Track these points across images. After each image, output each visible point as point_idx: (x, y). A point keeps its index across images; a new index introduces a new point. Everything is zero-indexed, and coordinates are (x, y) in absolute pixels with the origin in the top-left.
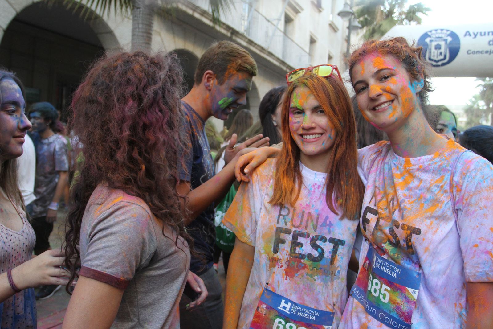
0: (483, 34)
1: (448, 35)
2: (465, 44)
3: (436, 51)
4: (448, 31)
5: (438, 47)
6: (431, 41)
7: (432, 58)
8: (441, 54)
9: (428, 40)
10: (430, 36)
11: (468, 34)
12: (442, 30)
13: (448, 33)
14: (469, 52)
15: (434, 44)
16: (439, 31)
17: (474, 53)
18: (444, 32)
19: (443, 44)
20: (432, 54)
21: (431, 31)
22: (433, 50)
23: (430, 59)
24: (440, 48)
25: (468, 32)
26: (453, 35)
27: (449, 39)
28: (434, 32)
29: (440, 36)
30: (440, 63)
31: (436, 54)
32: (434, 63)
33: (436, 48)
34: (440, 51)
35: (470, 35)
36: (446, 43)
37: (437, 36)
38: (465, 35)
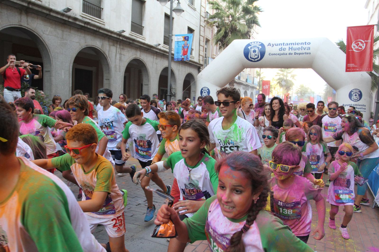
0: (277, 45)
1: (260, 45)
2: (268, 50)
3: (253, 53)
4: (260, 43)
5: (254, 51)
6: (251, 48)
7: (252, 57)
8: (256, 55)
9: (249, 47)
10: (251, 45)
11: (269, 44)
12: (257, 42)
13: (260, 44)
14: (270, 54)
15: (252, 49)
16: (256, 43)
17: (272, 54)
18: (258, 43)
19: (257, 49)
20: (252, 55)
21: (251, 43)
22: (252, 53)
23: (251, 57)
24: (255, 52)
25: (270, 43)
26: (262, 45)
27: (260, 47)
28: (253, 43)
29: (256, 45)
30: (256, 60)
31: (253, 55)
32: (253, 60)
33: (253, 52)
34: (255, 53)
35: (270, 45)
36: (258, 49)
37: (254, 45)
38: (268, 46)
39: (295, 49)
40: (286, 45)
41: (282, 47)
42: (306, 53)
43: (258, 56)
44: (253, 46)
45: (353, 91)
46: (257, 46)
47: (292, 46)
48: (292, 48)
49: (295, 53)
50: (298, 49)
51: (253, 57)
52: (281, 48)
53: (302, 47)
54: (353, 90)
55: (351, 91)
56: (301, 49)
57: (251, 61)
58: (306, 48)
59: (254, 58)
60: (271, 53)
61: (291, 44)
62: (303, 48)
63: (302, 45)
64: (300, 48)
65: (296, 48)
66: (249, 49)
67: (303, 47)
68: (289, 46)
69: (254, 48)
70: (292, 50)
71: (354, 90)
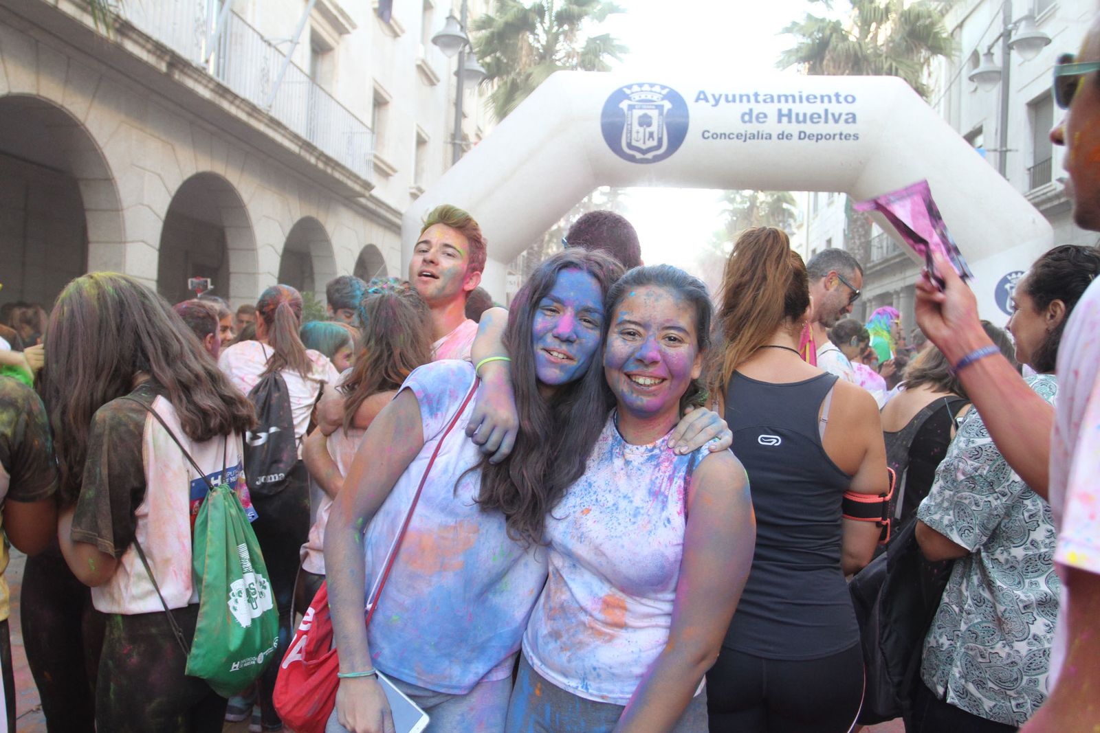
0: (730, 98)
1: (665, 97)
3: (641, 130)
4: (663, 87)
5: (645, 121)
6: (631, 107)
7: (634, 143)
8: (651, 135)
9: (624, 105)
10: (628, 97)
11: (702, 96)
12: (652, 85)
13: (665, 92)
14: (706, 135)
15: (637, 113)
16: (646, 88)
17: (716, 136)
18: (657, 89)
19: (654, 114)
20: (634, 135)
21: (630, 87)
22: (636, 127)
23: (630, 146)
24: (649, 125)
25: (703, 92)
26: (674, 97)
27: (667, 105)
28: (636, 88)
29: (649, 97)
30: (650, 156)
31: (641, 135)
32: (639, 156)
33: (641, 125)
34: (649, 130)
35: (706, 100)
36: (661, 114)
37: (643, 97)
38: (697, 100)
39: (801, 118)
40: (765, 101)
41: (751, 110)
42: (841, 134)
43: (660, 140)
44: (637, 98)
45: (1009, 278)
46: (655, 98)
47: (790, 105)
48: (789, 115)
49: (802, 135)
50: (812, 117)
51: (640, 145)
52: (747, 111)
53: (826, 111)
54: (1010, 274)
55: (1005, 280)
56: (823, 120)
57: (631, 159)
58: (840, 115)
59: (644, 147)
60: (712, 132)
61: (786, 97)
62: (830, 117)
63: (826, 105)
64: (820, 117)
65: (805, 115)
66: (622, 110)
67: (830, 112)
68: (776, 106)
69: (641, 108)
70: (790, 122)
71: (1014, 276)
